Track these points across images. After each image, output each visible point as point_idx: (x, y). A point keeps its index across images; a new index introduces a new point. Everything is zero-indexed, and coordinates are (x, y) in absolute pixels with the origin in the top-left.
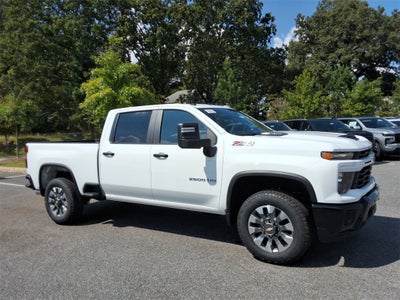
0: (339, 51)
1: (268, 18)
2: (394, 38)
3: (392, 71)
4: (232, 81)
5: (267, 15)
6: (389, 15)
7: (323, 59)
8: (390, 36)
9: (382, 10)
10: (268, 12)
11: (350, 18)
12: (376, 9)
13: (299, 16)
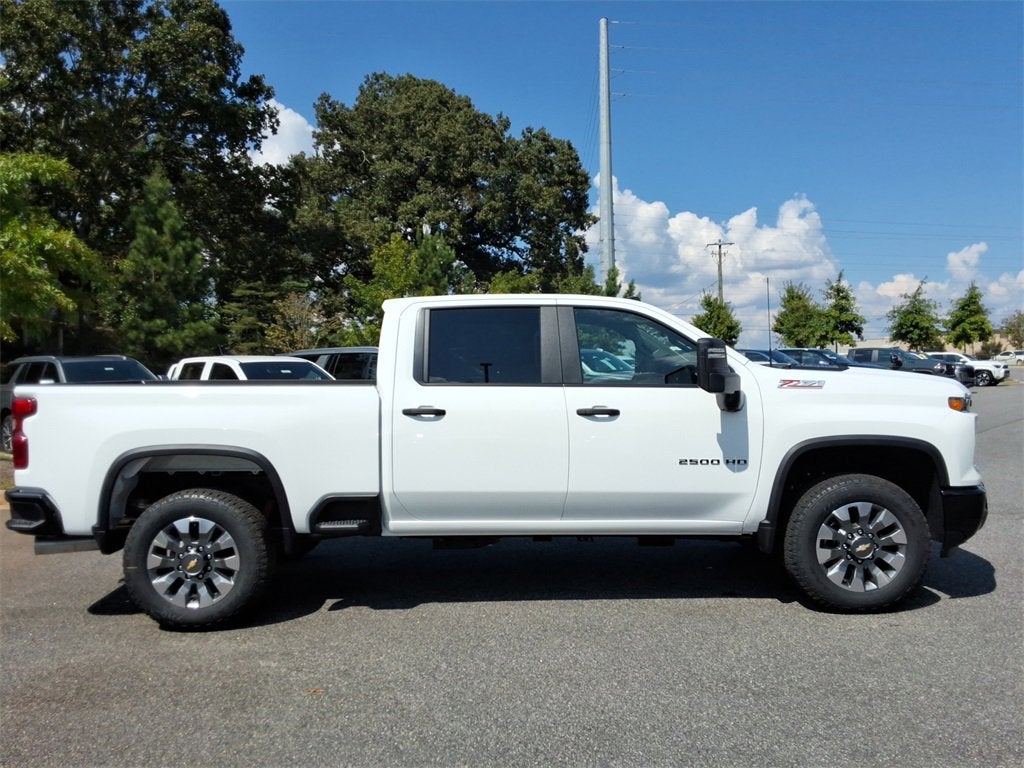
0: (420, 199)
1: (256, 89)
2: (528, 188)
3: (516, 257)
4: (177, 237)
5: (255, 80)
6: (518, 137)
7: (382, 212)
8: (521, 183)
9: (507, 125)
10: (257, 73)
11: (443, 129)
12: (495, 120)
13: (325, 98)
